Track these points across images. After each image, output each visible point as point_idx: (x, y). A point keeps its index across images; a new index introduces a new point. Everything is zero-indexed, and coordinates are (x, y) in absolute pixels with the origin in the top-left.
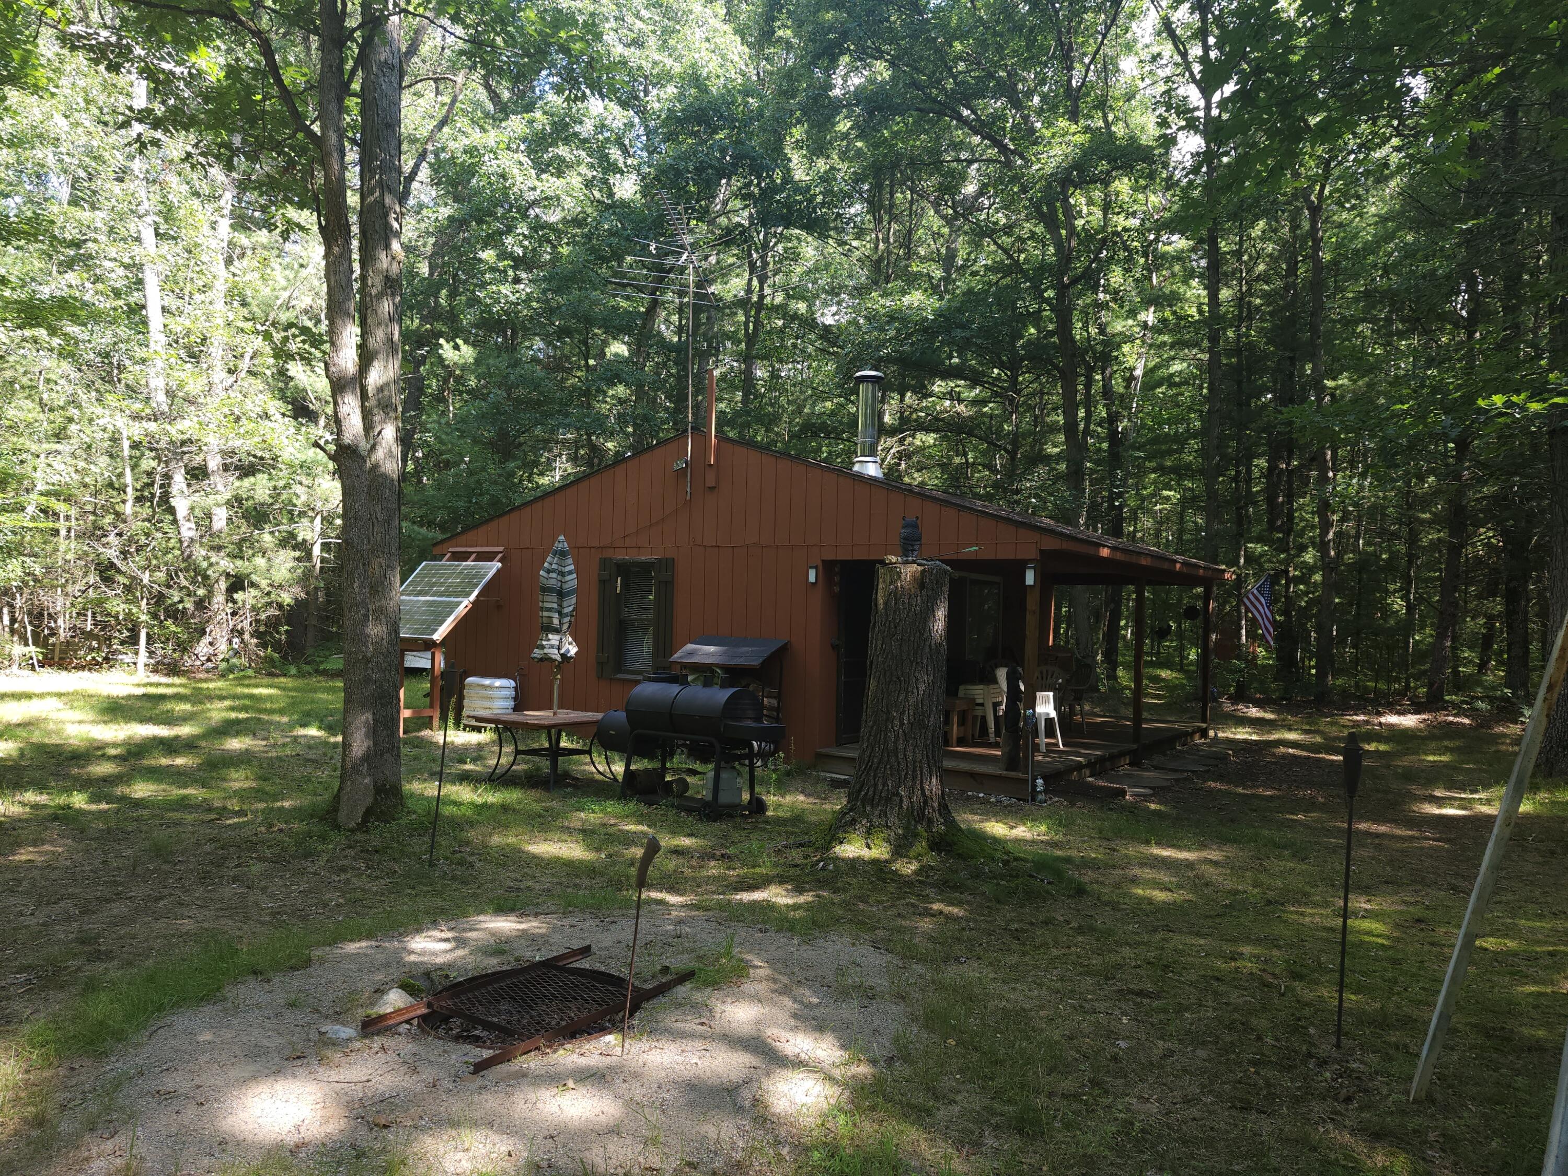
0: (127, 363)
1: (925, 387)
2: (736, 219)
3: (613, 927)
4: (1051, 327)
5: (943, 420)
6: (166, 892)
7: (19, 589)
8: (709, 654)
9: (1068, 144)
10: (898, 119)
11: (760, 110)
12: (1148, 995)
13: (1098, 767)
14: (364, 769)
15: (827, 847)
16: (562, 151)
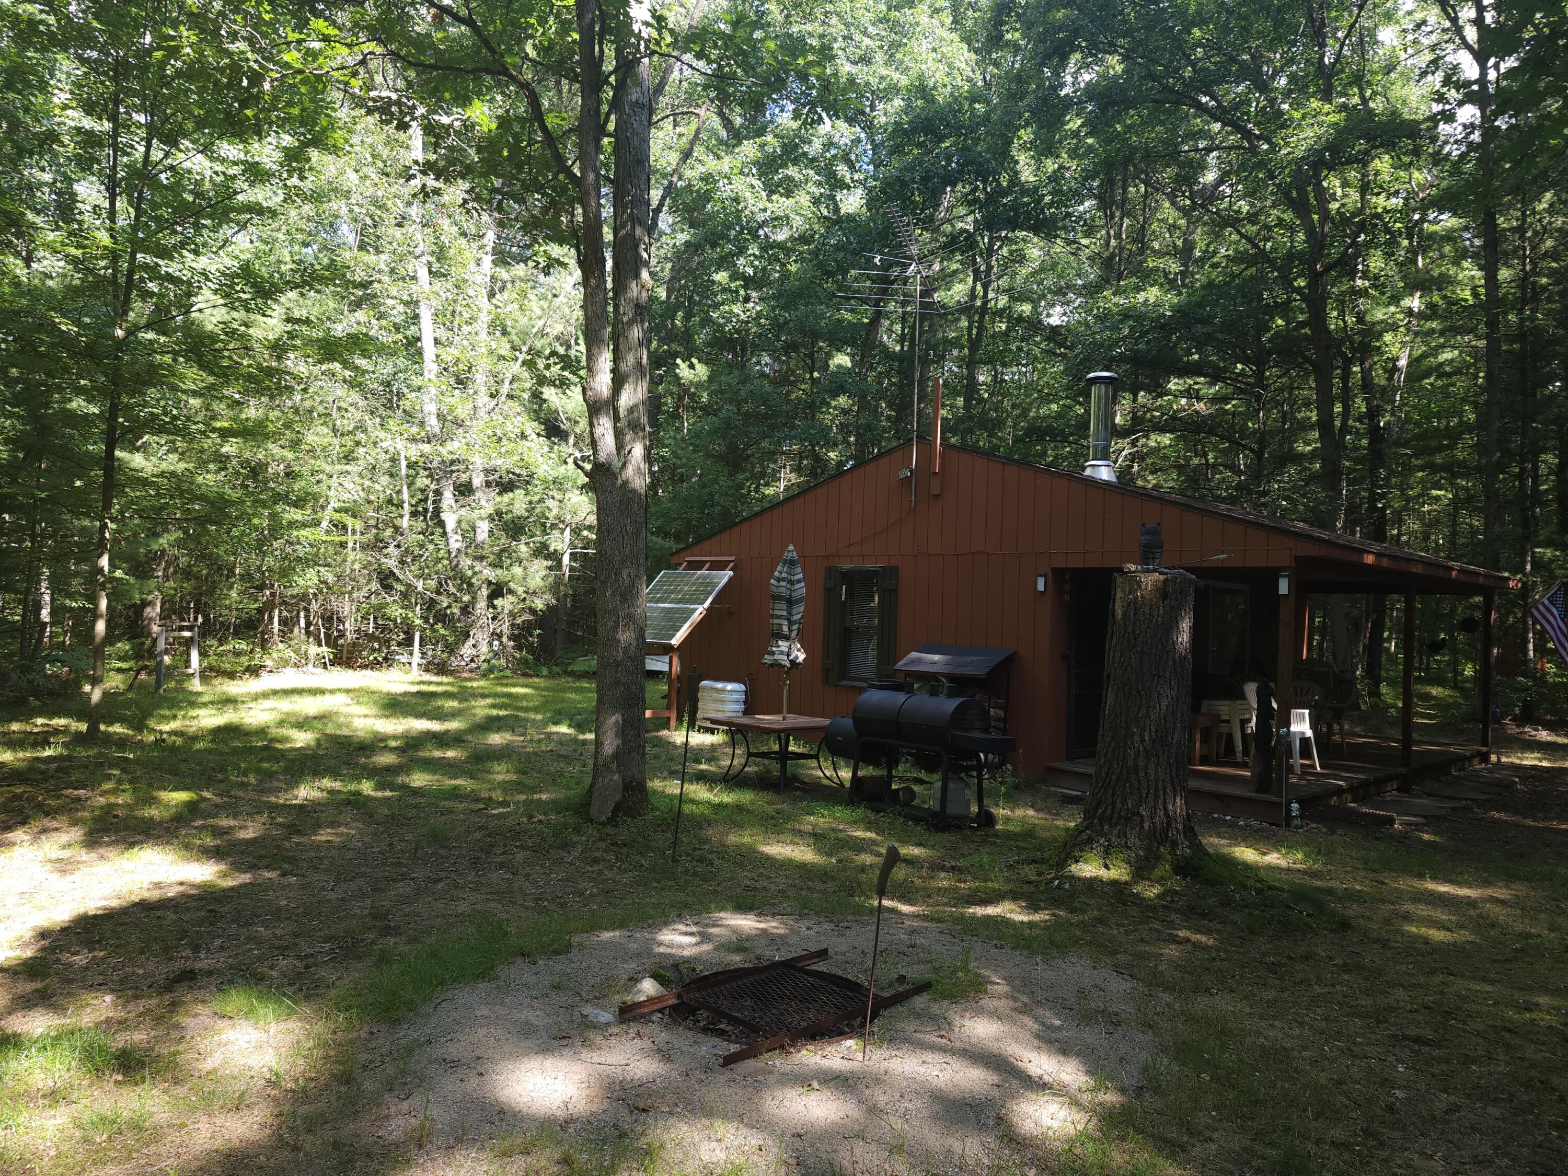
0: (405, 390)
1: (1160, 386)
2: (960, 225)
3: (848, 932)
4: (1301, 318)
5: (1181, 419)
6: (443, 874)
7: (315, 595)
8: (934, 663)
9: (1320, 125)
10: (1132, 112)
11: (987, 116)
12: (1427, 1043)
13: (1359, 791)
14: (614, 766)
15: (1062, 864)
16: (792, 171)
